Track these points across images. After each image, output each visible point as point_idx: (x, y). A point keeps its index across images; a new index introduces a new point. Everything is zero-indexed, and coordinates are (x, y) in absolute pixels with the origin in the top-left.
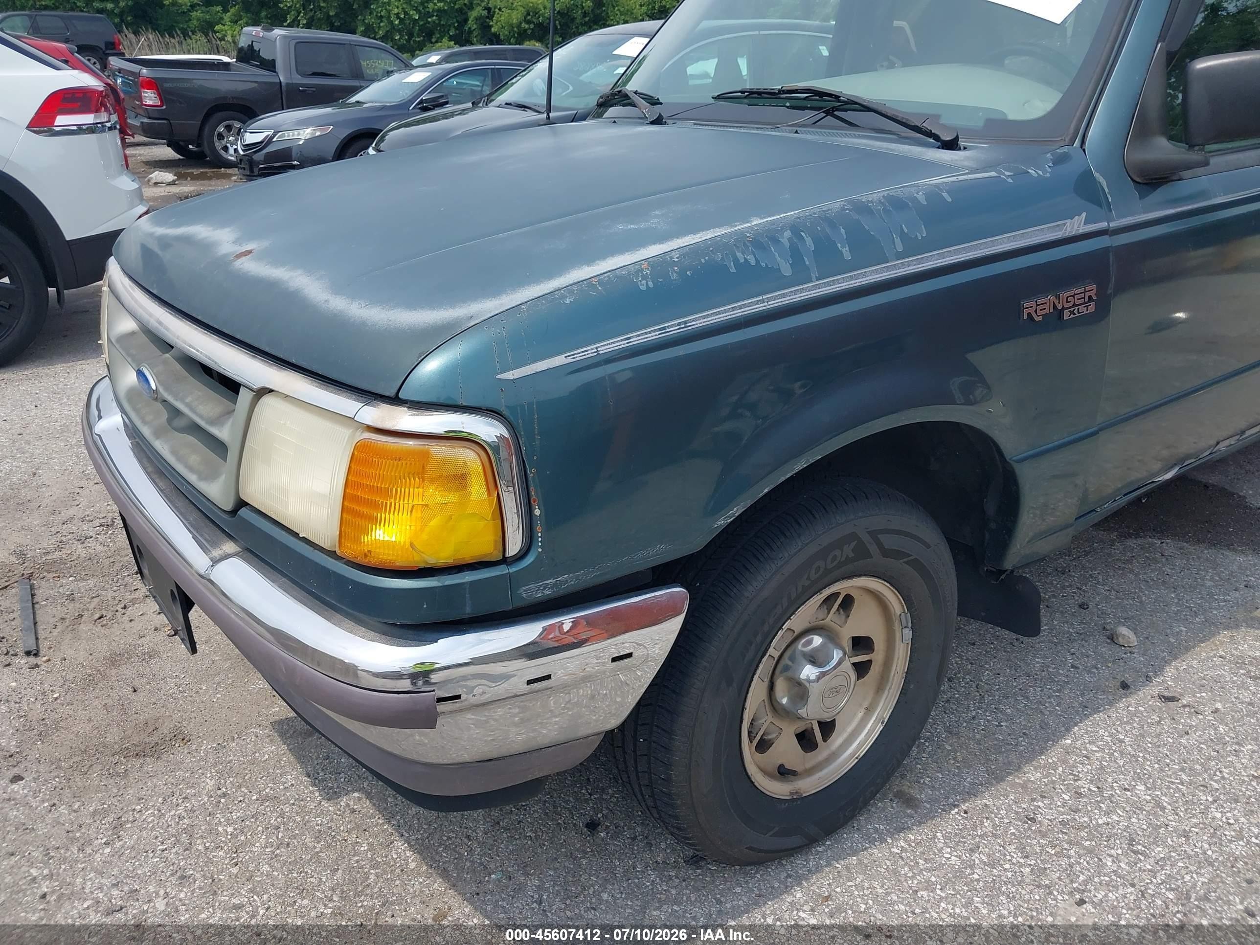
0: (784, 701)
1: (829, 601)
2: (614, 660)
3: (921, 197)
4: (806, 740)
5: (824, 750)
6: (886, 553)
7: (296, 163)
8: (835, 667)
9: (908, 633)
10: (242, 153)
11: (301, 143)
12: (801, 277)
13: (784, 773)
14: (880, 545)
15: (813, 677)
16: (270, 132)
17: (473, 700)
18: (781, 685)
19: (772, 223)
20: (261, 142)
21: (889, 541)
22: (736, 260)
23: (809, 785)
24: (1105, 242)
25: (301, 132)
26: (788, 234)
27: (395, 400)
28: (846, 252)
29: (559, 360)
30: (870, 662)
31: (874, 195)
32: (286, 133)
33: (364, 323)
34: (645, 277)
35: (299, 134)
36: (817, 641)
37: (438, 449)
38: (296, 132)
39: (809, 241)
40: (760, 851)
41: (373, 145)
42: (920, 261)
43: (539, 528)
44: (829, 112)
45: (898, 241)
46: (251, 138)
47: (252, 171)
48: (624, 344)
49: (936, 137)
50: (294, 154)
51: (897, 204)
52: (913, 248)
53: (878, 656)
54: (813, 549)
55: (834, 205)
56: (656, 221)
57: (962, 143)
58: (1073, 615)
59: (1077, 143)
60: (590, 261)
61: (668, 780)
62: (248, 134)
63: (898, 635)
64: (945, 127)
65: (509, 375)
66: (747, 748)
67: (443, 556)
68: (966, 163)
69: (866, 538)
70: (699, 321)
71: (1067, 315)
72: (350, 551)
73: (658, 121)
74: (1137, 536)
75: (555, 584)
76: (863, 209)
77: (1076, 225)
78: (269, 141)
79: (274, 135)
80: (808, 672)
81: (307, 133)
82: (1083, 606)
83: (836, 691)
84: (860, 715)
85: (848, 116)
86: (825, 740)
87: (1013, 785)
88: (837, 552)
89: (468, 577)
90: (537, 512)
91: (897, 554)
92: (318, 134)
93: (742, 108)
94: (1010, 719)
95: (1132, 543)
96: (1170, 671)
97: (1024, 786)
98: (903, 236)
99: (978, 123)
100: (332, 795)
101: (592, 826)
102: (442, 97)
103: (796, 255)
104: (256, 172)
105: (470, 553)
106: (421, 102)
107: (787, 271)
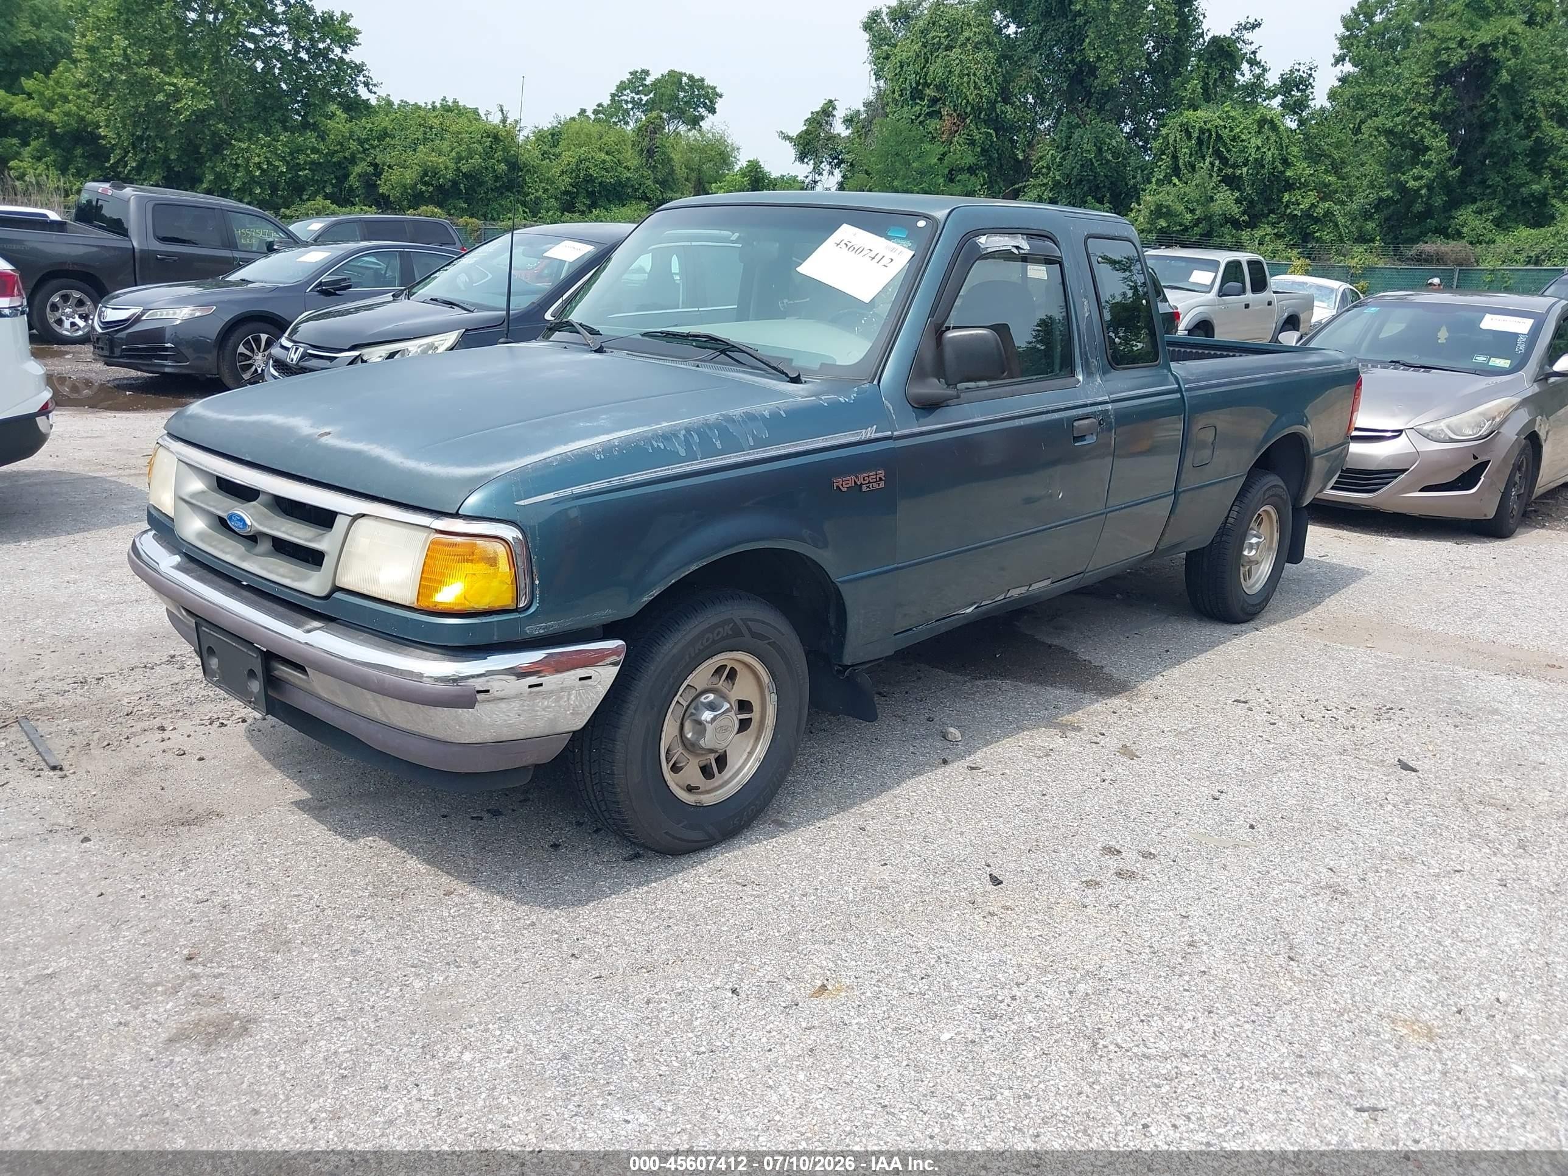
0: (689, 736)
1: (719, 671)
2: (581, 679)
3: (766, 413)
4: (706, 772)
5: (719, 779)
6: (754, 635)
7: (169, 345)
8: (723, 713)
9: (774, 697)
10: (100, 331)
11: (178, 322)
12: (691, 457)
13: (690, 789)
14: (750, 630)
15: (709, 719)
16: (136, 310)
17: (497, 694)
18: (688, 725)
19: (674, 425)
20: (127, 320)
21: (756, 627)
22: (652, 446)
23: (708, 799)
24: (890, 444)
25: (178, 311)
26: (683, 432)
27: (456, 515)
28: (718, 444)
29: (550, 496)
30: (751, 719)
31: (737, 412)
32: (159, 312)
33: (431, 475)
34: (599, 453)
35: (174, 314)
36: (711, 696)
37: (480, 542)
38: (171, 312)
39: (696, 437)
40: (674, 837)
41: (286, 335)
42: (764, 452)
43: (538, 592)
44: (723, 352)
45: (750, 439)
46: (112, 315)
47: (112, 351)
48: (587, 489)
49: (787, 375)
50: (167, 336)
51: (751, 417)
52: (760, 444)
53: (755, 715)
54: (706, 625)
55: (712, 417)
56: (603, 421)
57: (803, 379)
58: (922, 725)
59: (875, 382)
60: (565, 443)
61: (612, 774)
62: (109, 310)
63: (768, 698)
64: (794, 369)
65: (522, 503)
66: (665, 768)
67: (483, 604)
68: (801, 393)
69: (740, 623)
70: (631, 478)
71: (864, 488)
72: (424, 604)
73: (600, 350)
74: (986, 678)
75: (546, 627)
76: (730, 419)
77: (869, 433)
78: (137, 319)
79: (143, 314)
80: (707, 716)
81: (182, 314)
82: (930, 720)
83: (725, 729)
84: (744, 757)
85: (736, 355)
86: (720, 773)
87: (853, 814)
88: (721, 629)
89: (495, 618)
90: (537, 582)
91: (761, 637)
92: (198, 314)
93: (662, 343)
94: (861, 781)
95: (979, 683)
96: (979, 754)
97: (862, 814)
98: (754, 437)
99: (816, 366)
100: (353, 838)
101: (555, 846)
102: (345, 280)
103: (688, 443)
104: (117, 352)
105: (498, 604)
106: (320, 284)
107: (683, 453)
